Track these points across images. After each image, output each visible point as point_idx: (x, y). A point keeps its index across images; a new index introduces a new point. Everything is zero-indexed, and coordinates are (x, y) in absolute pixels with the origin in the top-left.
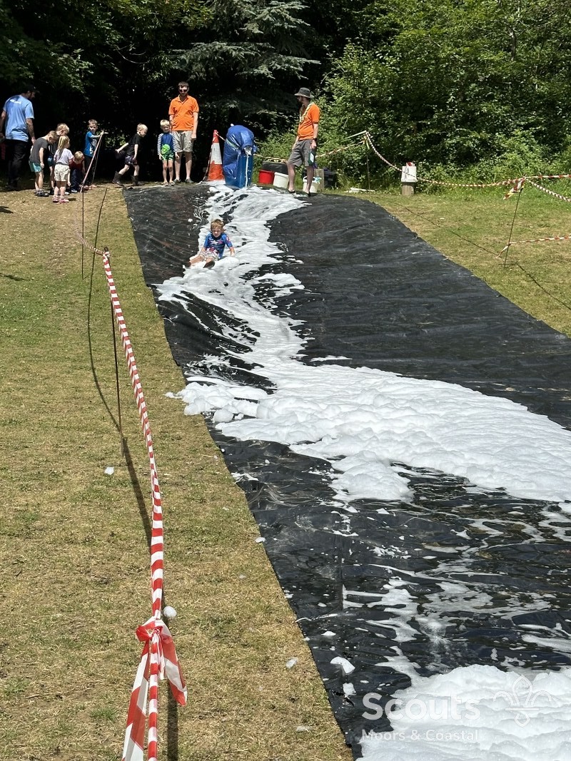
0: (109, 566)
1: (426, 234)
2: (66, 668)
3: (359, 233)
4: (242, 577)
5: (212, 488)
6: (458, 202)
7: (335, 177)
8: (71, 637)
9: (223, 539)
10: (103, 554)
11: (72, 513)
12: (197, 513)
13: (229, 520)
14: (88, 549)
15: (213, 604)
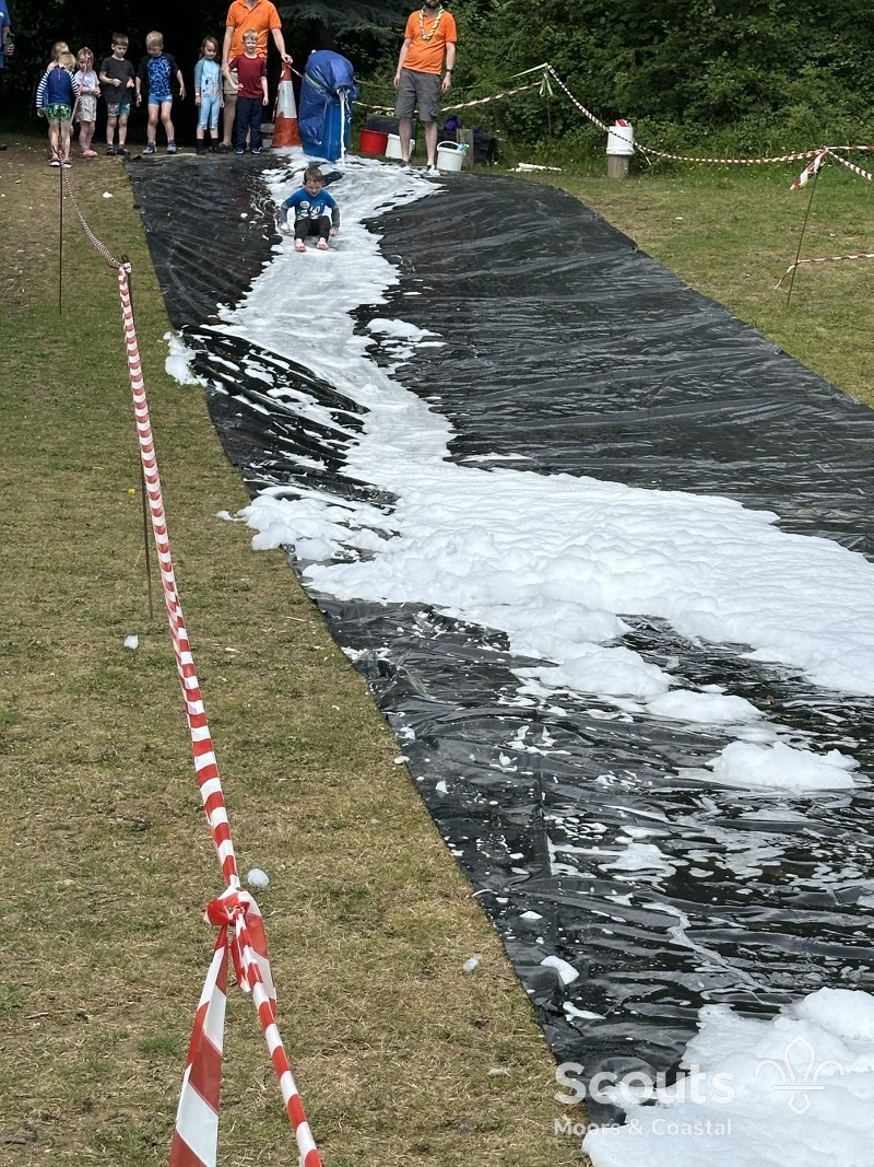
0: (146, 802)
1: (653, 245)
2: (87, 970)
3: (537, 242)
4: (374, 821)
5: (309, 673)
6: (706, 191)
7: (493, 144)
8: (94, 919)
9: (337, 758)
10: (133, 781)
11: (75, 712)
12: (289, 715)
13: (344, 726)
14: (107, 773)
15: (330, 866)
